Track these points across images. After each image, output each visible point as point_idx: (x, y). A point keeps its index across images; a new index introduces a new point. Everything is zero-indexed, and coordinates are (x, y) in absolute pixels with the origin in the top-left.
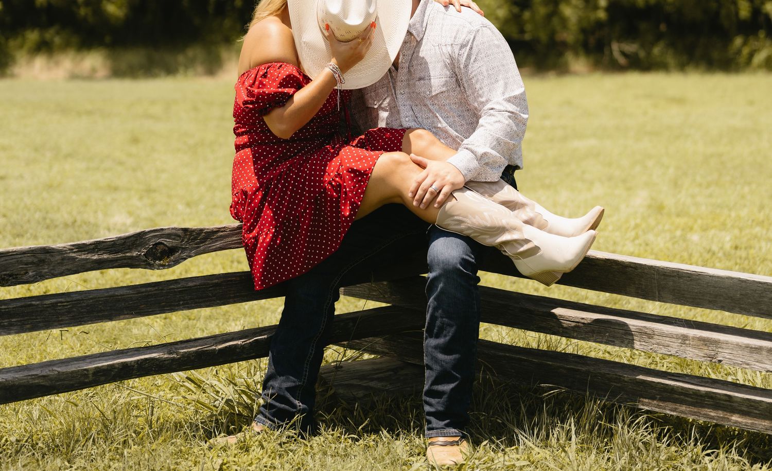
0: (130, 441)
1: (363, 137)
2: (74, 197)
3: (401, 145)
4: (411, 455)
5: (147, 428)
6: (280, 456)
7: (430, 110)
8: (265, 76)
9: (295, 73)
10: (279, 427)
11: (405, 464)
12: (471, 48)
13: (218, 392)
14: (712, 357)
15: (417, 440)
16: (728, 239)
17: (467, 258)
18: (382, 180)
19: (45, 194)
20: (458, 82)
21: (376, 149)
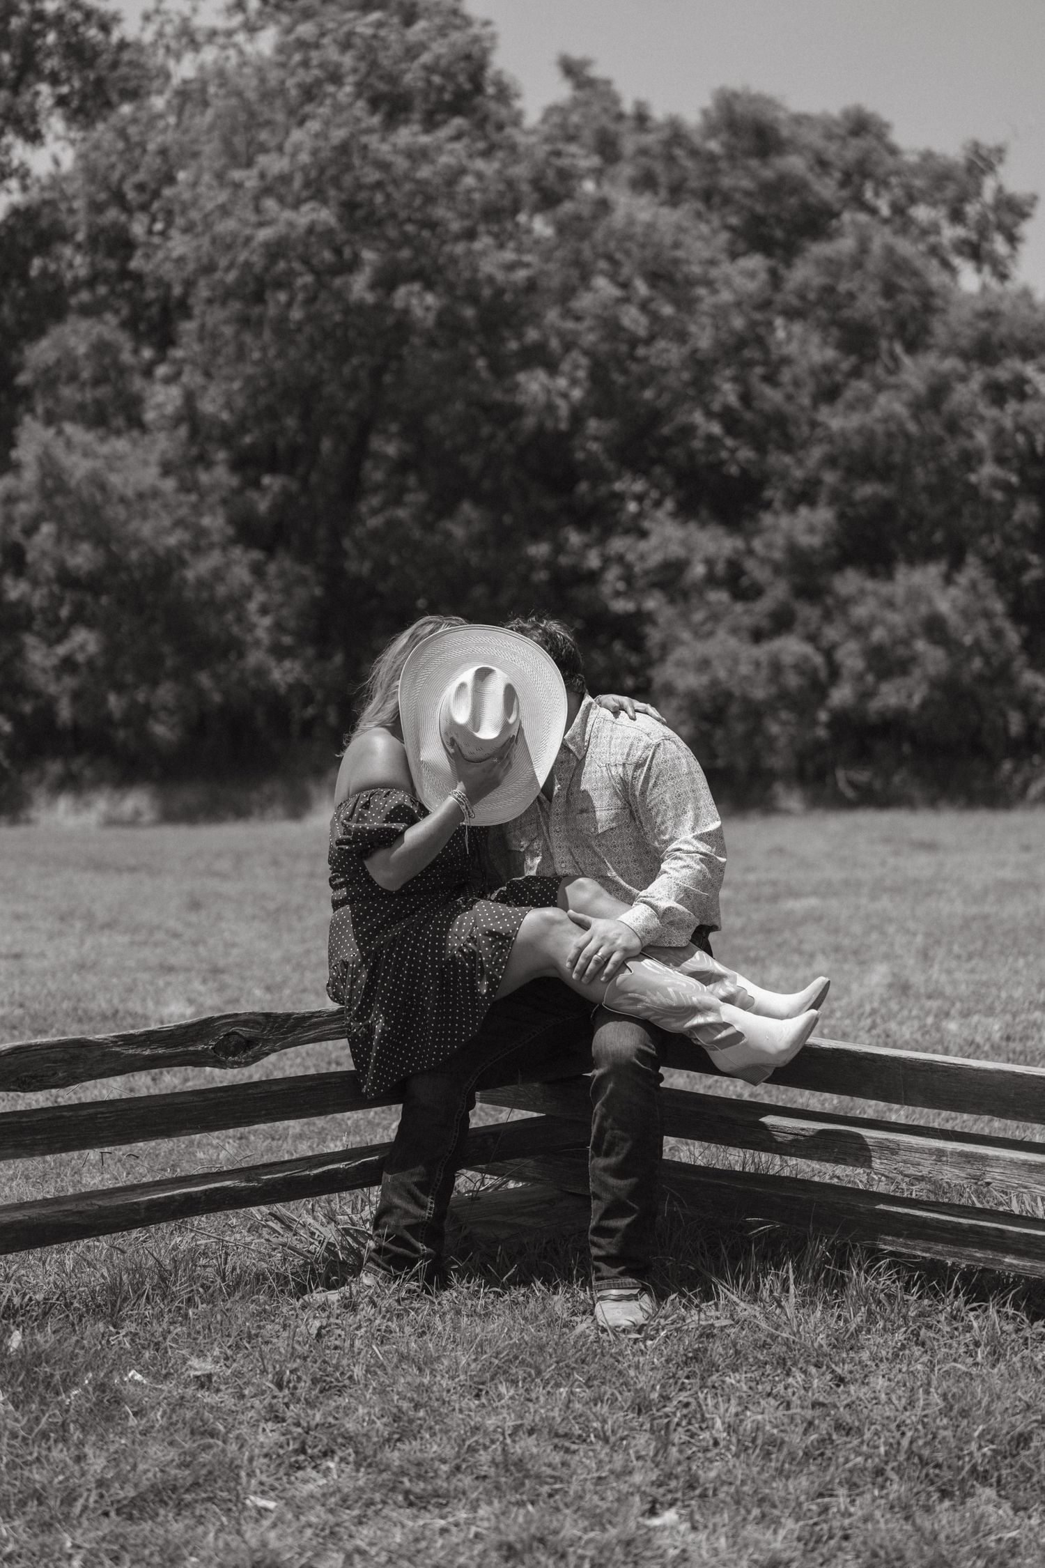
0: (197, 1299)
1: (504, 888)
2: (115, 980)
3: (556, 898)
4: (574, 1314)
5: (219, 1280)
6: (398, 1316)
7: (595, 853)
8: (366, 806)
9: (407, 802)
10: (396, 1278)
11: (565, 1326)
12: (649, 769)
13: (313, 1234)
14: (977, 1178)
15: (582, 1295)
16: (996, 1027)
17: (646, 1048)
18: (531, 945)
19: (75, 977)
20: (633, 815)
21: (522, 904)
